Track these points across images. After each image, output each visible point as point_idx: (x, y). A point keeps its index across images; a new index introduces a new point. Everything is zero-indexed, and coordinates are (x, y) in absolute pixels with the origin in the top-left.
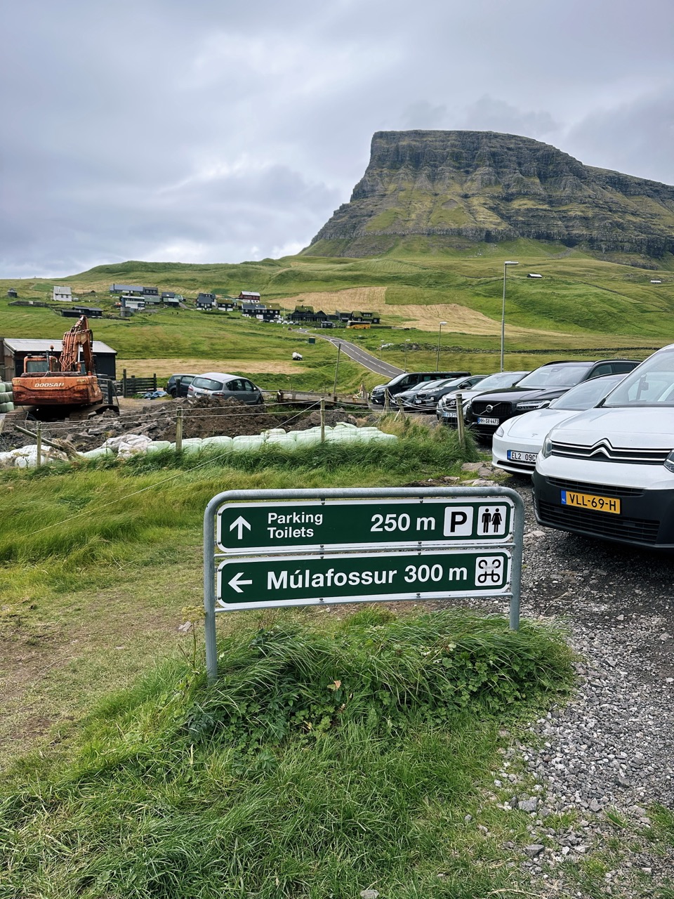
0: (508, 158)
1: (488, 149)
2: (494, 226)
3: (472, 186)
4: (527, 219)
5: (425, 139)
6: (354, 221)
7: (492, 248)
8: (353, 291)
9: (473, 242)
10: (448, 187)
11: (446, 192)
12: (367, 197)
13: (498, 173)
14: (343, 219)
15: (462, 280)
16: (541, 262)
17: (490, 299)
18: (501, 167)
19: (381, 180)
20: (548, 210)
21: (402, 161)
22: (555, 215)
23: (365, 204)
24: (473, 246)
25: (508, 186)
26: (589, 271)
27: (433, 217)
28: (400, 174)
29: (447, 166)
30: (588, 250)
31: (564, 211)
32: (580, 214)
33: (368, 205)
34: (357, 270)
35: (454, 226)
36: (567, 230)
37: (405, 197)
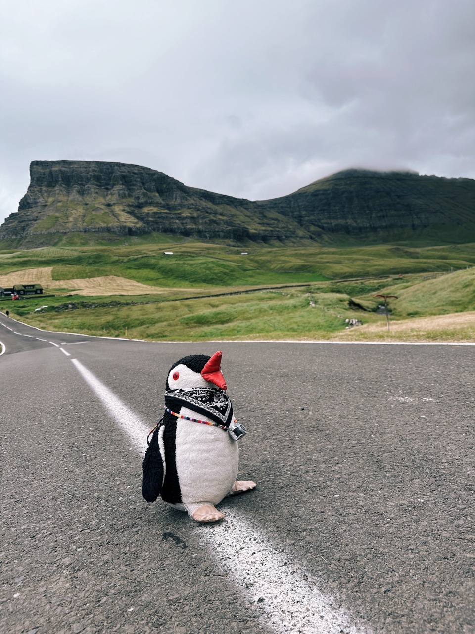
0: (134, 179)
1: (119, 173)
2: (133, 225)
3: (113, 198)
4: (155, 219)
5: (72, 167)
6: (23, 224)
7: (135, 239)
8: (22, 272)
9: (119, 236)
10: (94, 199)
11: (94, 202)
12: (32, 207)
13: (129, 189)
14: (13, 224)
15: (116, 258)
16: (170, 247)
17: (140, 271)
18: (131, 185)
19: (42, 195)
20: (168, 213)
21: (57, 182)
22: (173, 216)
23: (30, 212)
24: (120, 239)
25: (138, 198)
26: (203, 250)
27: (87, 219)
28: (56, 190)
29: (91, 184)
30: (199, 238)
31: (179, 214)
32: (189, 215)
33: (33, 213)
34: (25, 257)
35: (104, 225)
36: (183, 226)
37: (62, 206)
